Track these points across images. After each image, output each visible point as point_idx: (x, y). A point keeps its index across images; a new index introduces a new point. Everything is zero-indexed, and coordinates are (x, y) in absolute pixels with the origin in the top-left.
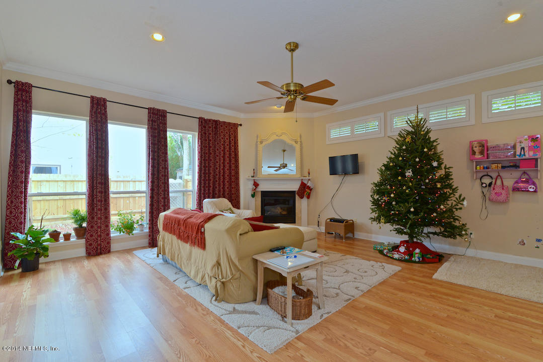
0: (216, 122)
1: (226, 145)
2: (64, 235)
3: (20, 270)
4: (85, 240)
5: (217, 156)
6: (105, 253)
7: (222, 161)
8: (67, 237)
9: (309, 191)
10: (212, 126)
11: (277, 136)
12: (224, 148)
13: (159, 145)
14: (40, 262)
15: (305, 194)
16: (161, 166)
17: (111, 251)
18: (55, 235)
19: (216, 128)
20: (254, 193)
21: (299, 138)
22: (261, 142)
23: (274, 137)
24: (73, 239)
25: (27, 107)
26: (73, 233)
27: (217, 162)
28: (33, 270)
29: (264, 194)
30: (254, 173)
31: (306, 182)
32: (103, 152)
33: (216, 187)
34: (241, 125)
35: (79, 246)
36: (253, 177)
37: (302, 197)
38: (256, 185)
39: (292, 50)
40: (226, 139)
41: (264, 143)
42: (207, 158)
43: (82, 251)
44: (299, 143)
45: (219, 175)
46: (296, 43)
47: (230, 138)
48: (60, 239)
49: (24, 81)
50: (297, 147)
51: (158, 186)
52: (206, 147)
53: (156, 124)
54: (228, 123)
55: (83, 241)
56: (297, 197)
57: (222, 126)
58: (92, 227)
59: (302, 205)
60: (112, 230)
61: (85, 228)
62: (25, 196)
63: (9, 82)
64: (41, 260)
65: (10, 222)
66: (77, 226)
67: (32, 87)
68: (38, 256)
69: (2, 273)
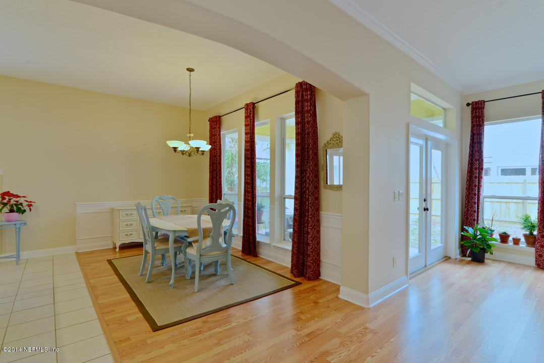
2: (513, 239)
3: (470, 259)
4: (534, 249)
8: (516, 241)
14: (486, 257)
18: (504, 238)
24: (523, 244)
25: (480, 122)
26: (523, 240)
28: (479, 262)
35: (528, 254)
43: (532, 261)
48: (509, 242)
49: (477, 100)
55: (533, 250)
58: (543, 236)
61: (535, 237)
62: (479, 198)
63: (468, 105)
64: (487, 255)
65: (467, 218)
66: (528, 233)
67: (484, 102)
68: (484, 251)
69: (459, 257)
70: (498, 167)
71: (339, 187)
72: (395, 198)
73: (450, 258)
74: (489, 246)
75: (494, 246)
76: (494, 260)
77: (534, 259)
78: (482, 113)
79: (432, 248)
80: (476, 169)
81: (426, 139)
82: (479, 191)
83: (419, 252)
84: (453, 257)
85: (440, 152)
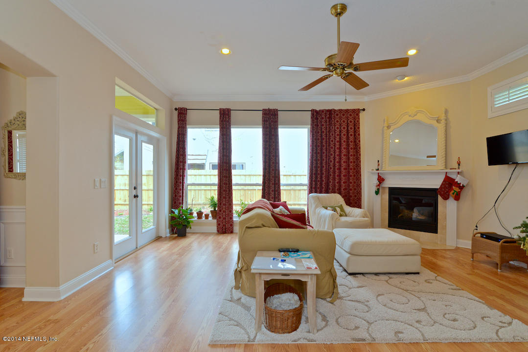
0: (330, 112)
1: (342, 135)
2: (205, 215)
3: (177, 235)
5: (332, 148)
6: (228, 233)
7: (337, 153)
8: (207, 216)
9: (457, 190)
10: (326, 116)
11: (410, 116)
12: (340, 138)
13: (270, 142)
14: (187, 231)
15: (451, 193)
16: (272, 161)
17: (234, 232)
18: (200, 214)
19: (330, 118)
20: (378, 189)
21: (444, 115)
22: (389, 127)
23: (407, 118)
24: (210, 218)
25: (183, 124)
26: (210, 215)
27: (332, 155)
28: (182, 236)
29: (393, 191)
30: (379, 165)
31: (453, 177)
32: (228, 151)
33: (330, 182)
34: (364, 110)
35: (212, 224)
36: (378, 170)
37: (446, 198)
38: (381, 180)
39: (339, 14)
40: (342, 128)
41: (392, 128)
42: (319, 151)
43: (214, 229)
44: (443, 122)
45: (334, 169)
46: (342, 4)
47: (348, 126)
48: (203, 217)
49: (181, 107)
50: (441, 127)
51: (269, 180)
52: (318, 139)
53: (267, 123)
54: (346, 110)
55: (215, 221)
56: (440, 198)
57: (337, 115)
58: (220, 211)
59: (447, 209)
60: (235, 215)
61: (216, 211)
62: (183, 185)
63: (176, 109)
64: (188, 230)
65: (175, 203)
66: (213, 209)
67: (187, 109)
68: (185, 227)
69: (168, 235)
70: (210, 163)
71: (22, 176)
72: (95, 185)
73: (161, 237)
74: (189, 222)
75: (193, 222)
76: (194, 233)
77: (215, 228)
78: (185, 118)
79: (144, 230)
80: (181, 162)
81: (137, 133)
82: (183, 180)
83: (130, 236)
84: (164, 236)
85: (151, 147)
